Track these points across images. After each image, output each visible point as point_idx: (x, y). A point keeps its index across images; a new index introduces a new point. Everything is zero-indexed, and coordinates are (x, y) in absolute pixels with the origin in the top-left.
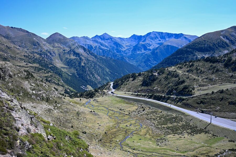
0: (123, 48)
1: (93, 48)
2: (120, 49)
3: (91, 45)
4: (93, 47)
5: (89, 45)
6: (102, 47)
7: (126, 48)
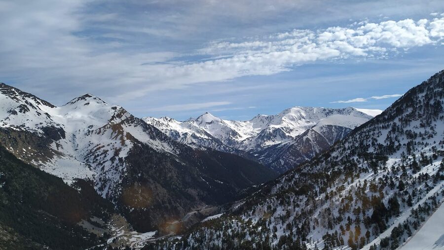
0: (238, 137)
1: (179, 136)
2: (234, 138)
3: (176, 131)
4: (181, 134)
5: (173, 131)
6: (198, 135)
7: (245, 137)
